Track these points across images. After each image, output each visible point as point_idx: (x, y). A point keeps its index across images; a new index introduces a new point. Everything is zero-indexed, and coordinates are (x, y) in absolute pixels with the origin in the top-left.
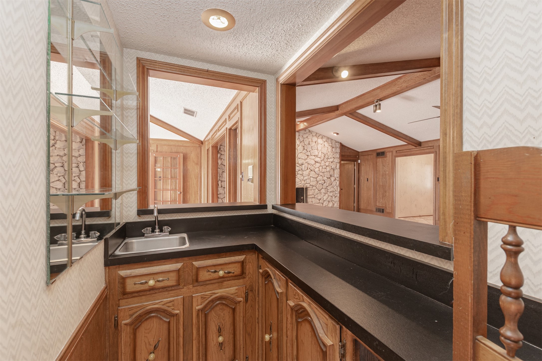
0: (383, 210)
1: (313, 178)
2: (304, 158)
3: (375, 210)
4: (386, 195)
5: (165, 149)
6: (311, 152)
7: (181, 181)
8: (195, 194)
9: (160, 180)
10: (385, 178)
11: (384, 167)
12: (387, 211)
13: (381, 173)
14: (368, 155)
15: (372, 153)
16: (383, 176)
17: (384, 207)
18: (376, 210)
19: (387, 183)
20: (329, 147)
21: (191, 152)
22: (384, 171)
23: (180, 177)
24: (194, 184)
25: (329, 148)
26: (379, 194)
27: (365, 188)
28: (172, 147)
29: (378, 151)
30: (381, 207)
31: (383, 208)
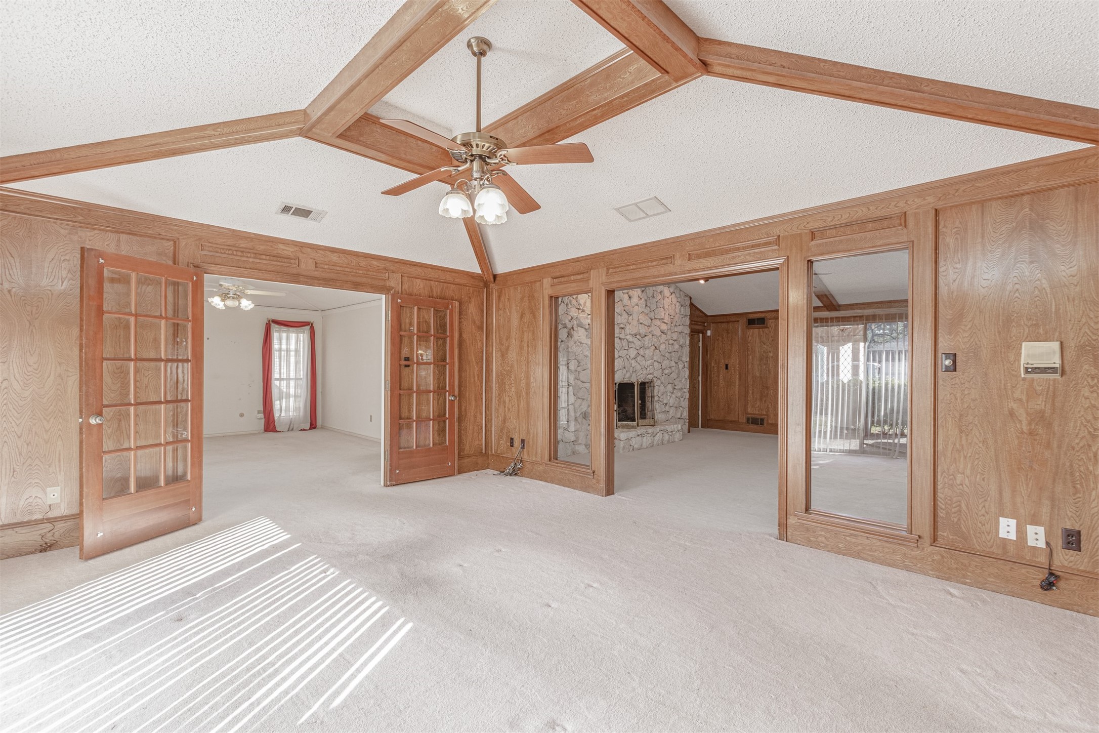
0: (762, 420)
1: (658, 362)
2: (647, 324)
3: (744, 421)
4: (768, 394)
5: (419, 286)
6: (656, 312)
7: (454, 370)
8: (476, 401)
9: (407, 366)
10: (765, 364)
11: (764, 344)
12: (770, 422)
13: (757, 355)
14: (728, 322)
15: (738, 319)
16: (761, 360)
17: (764, 415)
18: (748, 419)
19: (770, 373)
20: (678, 304)
21: (470, 298)
22: (764, 352)
23: (454, 359)
24: (474, 377)
25: (677, 306)
26: (753, 393)
27: (721, 381)
28: (432, 282)
29: (751, 317)
30: (757, 415)
31: (763, 417)
